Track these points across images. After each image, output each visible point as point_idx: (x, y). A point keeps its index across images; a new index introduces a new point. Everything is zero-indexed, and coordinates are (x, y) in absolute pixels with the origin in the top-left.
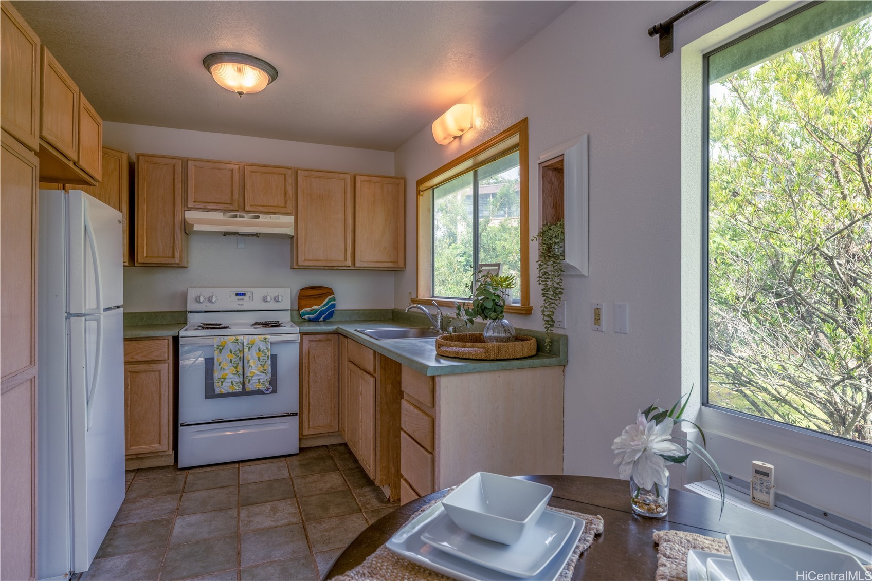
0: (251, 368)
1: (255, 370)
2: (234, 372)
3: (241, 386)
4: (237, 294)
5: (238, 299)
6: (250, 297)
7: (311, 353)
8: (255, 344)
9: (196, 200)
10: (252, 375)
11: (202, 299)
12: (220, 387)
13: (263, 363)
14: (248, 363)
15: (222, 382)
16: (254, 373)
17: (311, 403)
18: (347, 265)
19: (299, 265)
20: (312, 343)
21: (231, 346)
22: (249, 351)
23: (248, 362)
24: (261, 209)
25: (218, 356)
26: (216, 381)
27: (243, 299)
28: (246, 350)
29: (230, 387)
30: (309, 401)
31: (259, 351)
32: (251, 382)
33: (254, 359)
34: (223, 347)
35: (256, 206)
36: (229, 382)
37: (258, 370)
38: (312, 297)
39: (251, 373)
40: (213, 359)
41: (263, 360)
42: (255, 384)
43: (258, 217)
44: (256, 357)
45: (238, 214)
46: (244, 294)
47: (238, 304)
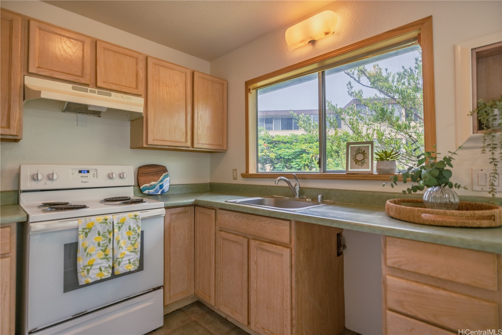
0: (121, 249)
1: (125, 250)
2: (103, 256)
3: (111, 271)
4: (80, 172)
5: (82, 177)
6: (94, 174)
7: (172, 225)
8: (125, 223)
9: (40, 66)
10: (122, 256)
11: (40, 177)
12: (85, 277)
13: (133, 242)
14: (118, 244)
15: (88, 270)
16: (124, 254)
17: (171, 273)
18: (188, 146)
19: (149, 143)
20: (172, 216)
21: (100, 228)
22: (119, 231)
23: (118, 242)
24: (114, 87)
25: (83, 240)
26: (81, 270)
27: (87, 177)
28: (116, 230)
29: (98, 275)
30: (170, 272)
31: (130, 229)
32: (122, 264)
33: (124, 239)
34: (90, 229)
35: (108, 83)
36: (97, 269)
37: (128, 250)
38: (150, 174)
39: (121, 255)
40: (76, 244)
41: (134, 238)
42: (125, 266)
43: (110, 95)
44: (126, 236)
45: (89, 89)
46: (88, 172)
47: (82, 182)
